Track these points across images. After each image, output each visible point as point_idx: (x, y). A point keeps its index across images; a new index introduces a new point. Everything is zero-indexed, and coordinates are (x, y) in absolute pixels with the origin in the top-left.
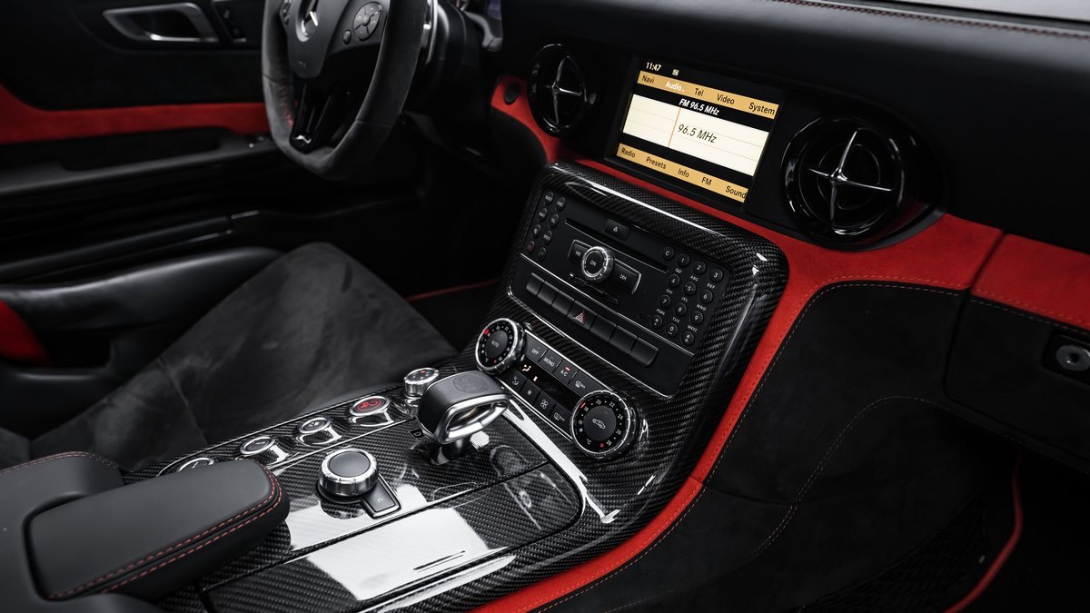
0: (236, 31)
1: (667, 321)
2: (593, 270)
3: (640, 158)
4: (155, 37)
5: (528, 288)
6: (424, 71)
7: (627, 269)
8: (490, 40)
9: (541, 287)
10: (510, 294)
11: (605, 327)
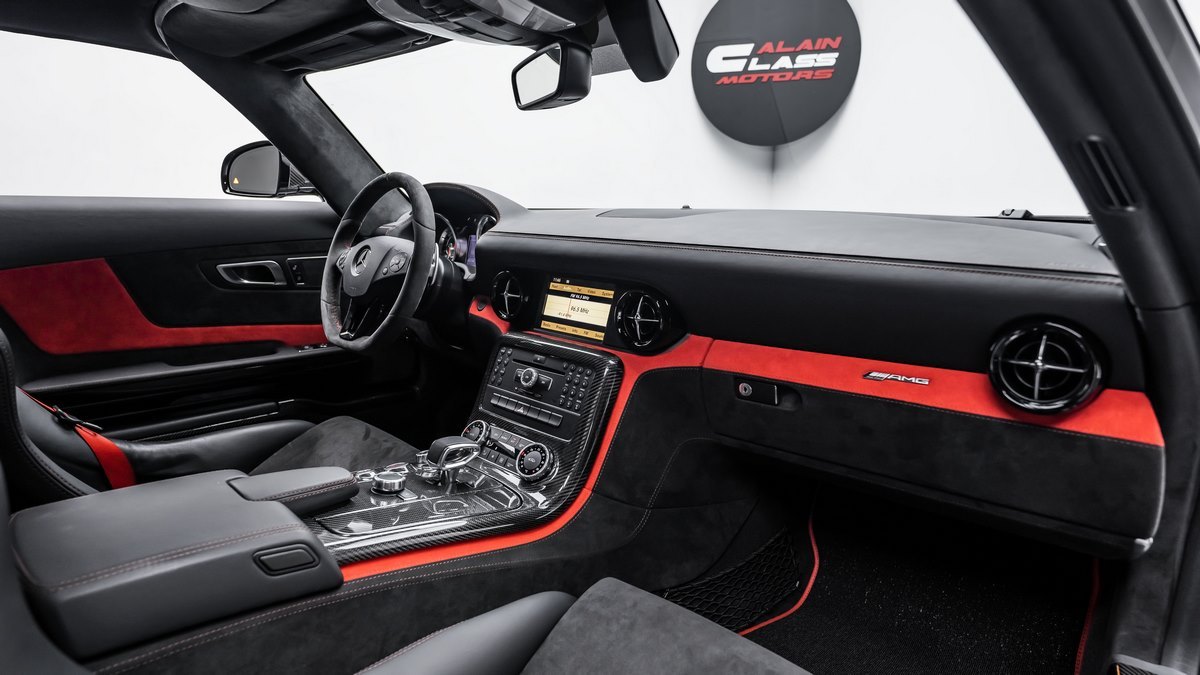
0: (299, 278)
1: (566, 400)
2: (527, 381)
3: (553, 326)
4: (246, 282)
5: (492, 401)
6: (430, 289)
7: (545, 378)
8: (469, 275)
9: (499, 399)
10: (481, 408)
11: (534, 411)
